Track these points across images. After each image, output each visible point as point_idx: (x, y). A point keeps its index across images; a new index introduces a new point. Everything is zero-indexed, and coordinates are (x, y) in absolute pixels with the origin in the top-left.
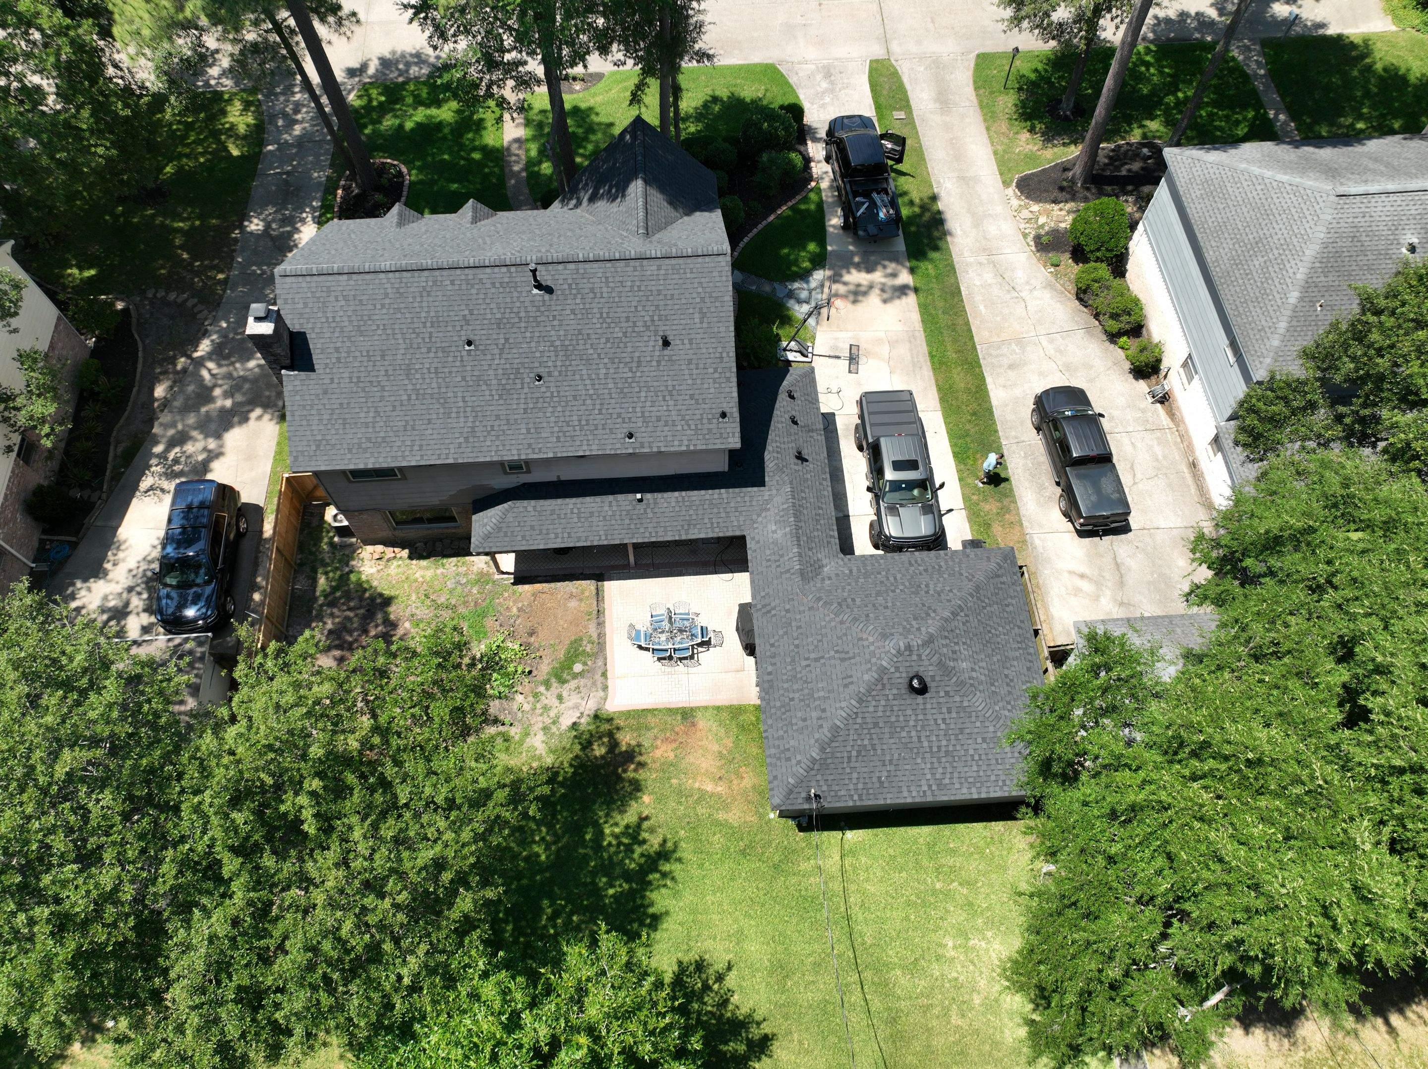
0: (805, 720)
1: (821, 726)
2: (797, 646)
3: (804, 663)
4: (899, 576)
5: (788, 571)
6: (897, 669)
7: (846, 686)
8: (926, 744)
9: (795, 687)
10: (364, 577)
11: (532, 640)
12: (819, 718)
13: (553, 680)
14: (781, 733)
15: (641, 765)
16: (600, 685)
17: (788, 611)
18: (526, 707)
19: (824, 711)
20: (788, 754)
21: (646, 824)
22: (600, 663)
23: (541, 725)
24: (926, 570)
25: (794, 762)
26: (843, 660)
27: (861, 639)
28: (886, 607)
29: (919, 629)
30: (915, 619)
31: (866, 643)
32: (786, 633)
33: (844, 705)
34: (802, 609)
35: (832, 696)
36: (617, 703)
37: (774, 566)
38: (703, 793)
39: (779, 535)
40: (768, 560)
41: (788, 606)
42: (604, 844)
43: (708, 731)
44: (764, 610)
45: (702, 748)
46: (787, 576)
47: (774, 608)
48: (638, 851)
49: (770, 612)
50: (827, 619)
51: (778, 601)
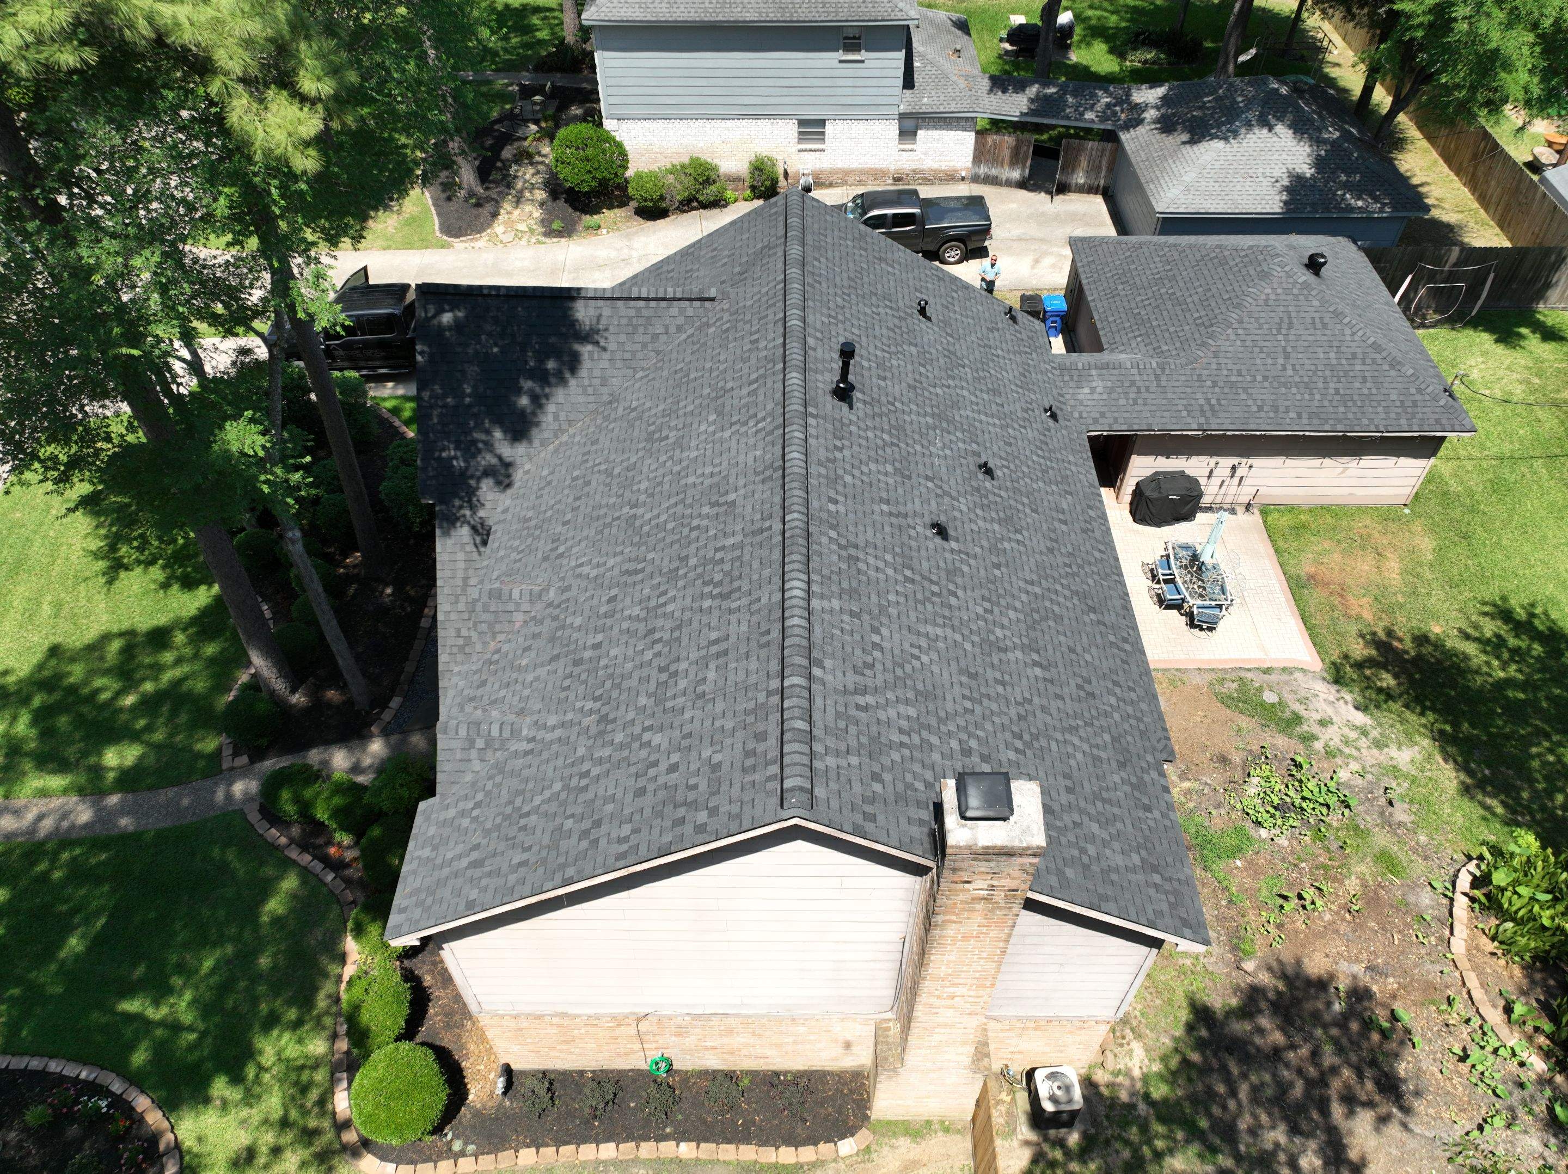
0: (1365, 380)
1: (1374, 360)
2: (1265, 378)
3: (1290, 372)
5: (1157, 378)
7: (1325, 325)
9: (1320, 385)
10: (1156, 1067)
11: (1237, 758)
12: (1363, 360)
13: (1298, 730)
14: (1380, 409)
16: (1285, 677)
17: (1215, 384)
18: (1354, 766)
19: (1354, 356)
20: (1409, 403)
22: (1249, 675)
23: (1375, 751)
25: (1418, 397)
26: (1290, 325)
27: (1266, 301)
31: (1272, 297)
32: (1245, 390)
33: (1348, 332)
34: (1214, 366)
35: (1336, 344)
36: (1308, 659)
37: (1146, 395)
38: (1404, 572)
39: (1099, 385)
40: (1135, 402)
41: (1209, 384)
42: (1520, 677)
43: (1316, 562)
44: (1209, 414)
45: (1342, 569)
46: (1163, 378)
47: (1208, 401)
48: (1512, 642)
49: (1212, 406)
50: (1233, 337)
51: (1199, 396)
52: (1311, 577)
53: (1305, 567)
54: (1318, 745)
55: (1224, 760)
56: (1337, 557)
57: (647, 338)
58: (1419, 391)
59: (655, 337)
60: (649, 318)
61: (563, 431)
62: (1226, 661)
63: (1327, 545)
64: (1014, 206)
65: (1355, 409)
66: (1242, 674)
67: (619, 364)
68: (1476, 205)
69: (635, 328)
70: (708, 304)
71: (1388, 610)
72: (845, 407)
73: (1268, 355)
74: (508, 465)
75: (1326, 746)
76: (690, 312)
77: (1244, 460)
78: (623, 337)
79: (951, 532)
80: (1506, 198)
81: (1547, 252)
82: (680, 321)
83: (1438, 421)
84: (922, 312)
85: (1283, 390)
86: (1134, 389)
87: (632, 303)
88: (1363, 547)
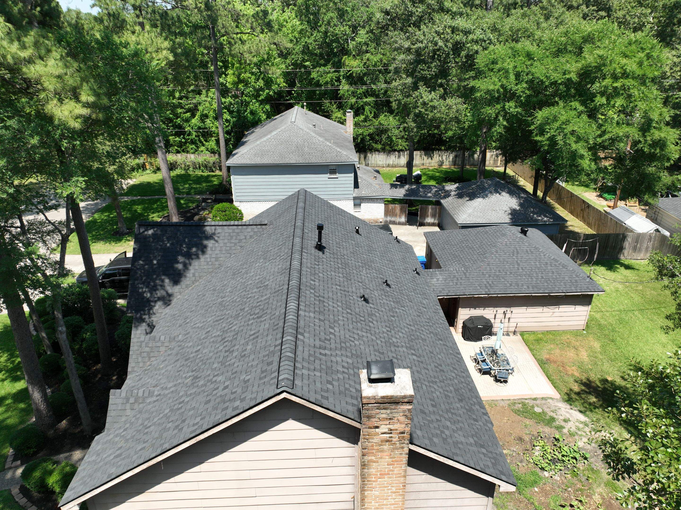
0: (553, 273)
1: (555, 265)
2: (511, 273)
3: (521, 270)
5: (465, 274)
7: (532, 252)
9: (535, 275)
11: (527, 438)
12: (551, 265)
13: (554, 424)
14: (562, 284)
16: (544, 402)
17: (490, 276)
18: (585, 440)
19: (547, 263)
20: (574, 281)
22: (527, 401)
25: (577, 279)
26: (518, 253)
27: (506, 244)
31: (508, 242)
32: (503, 278)
33: (542, 254)
34: (488, 269)
35: (538, 259)
36: (553, 393)
37: (461, 281)
38: (589, 356)
39: (441, 278)
40: (457, 284)
41: (487, 276)
43: (550, 354)
44: (489, 288)
45: (561, 356)
46: (467, 274)
47: (488, 282)
49: (490, 285)
50: (494, 258)
51: (484, 280)
52: (548, 360)
53: (545, 356)
54: (565, 431)
55: (520, 439)
56: (558, 351)
57: (237, 241)
58: (577, 276)
59: (240, 241)
60: (238, 233)
61: (196, 281)
62: (515, 396)
63: (552, 346)
64: (402, 231)
65: (551, 284)
66: (523, 401)
67: (224, 252)
68: (586, 227)
69: (232, 237)
70: (264, 227)
71: (586, 371)
72: (321, 253)
73: (511, 264)
74: (170, 295)
75: (569, 431)
76: (256, 230)
77: (508, 309)
78: (226, 241)
79: (370, 301)
80: (597, 222)
81: (617, 235)
82: (252, 233)
83: (588, 288)
84: (357, 231)
85: (519, 278)
87: (231, 227)
88: (568, 346)
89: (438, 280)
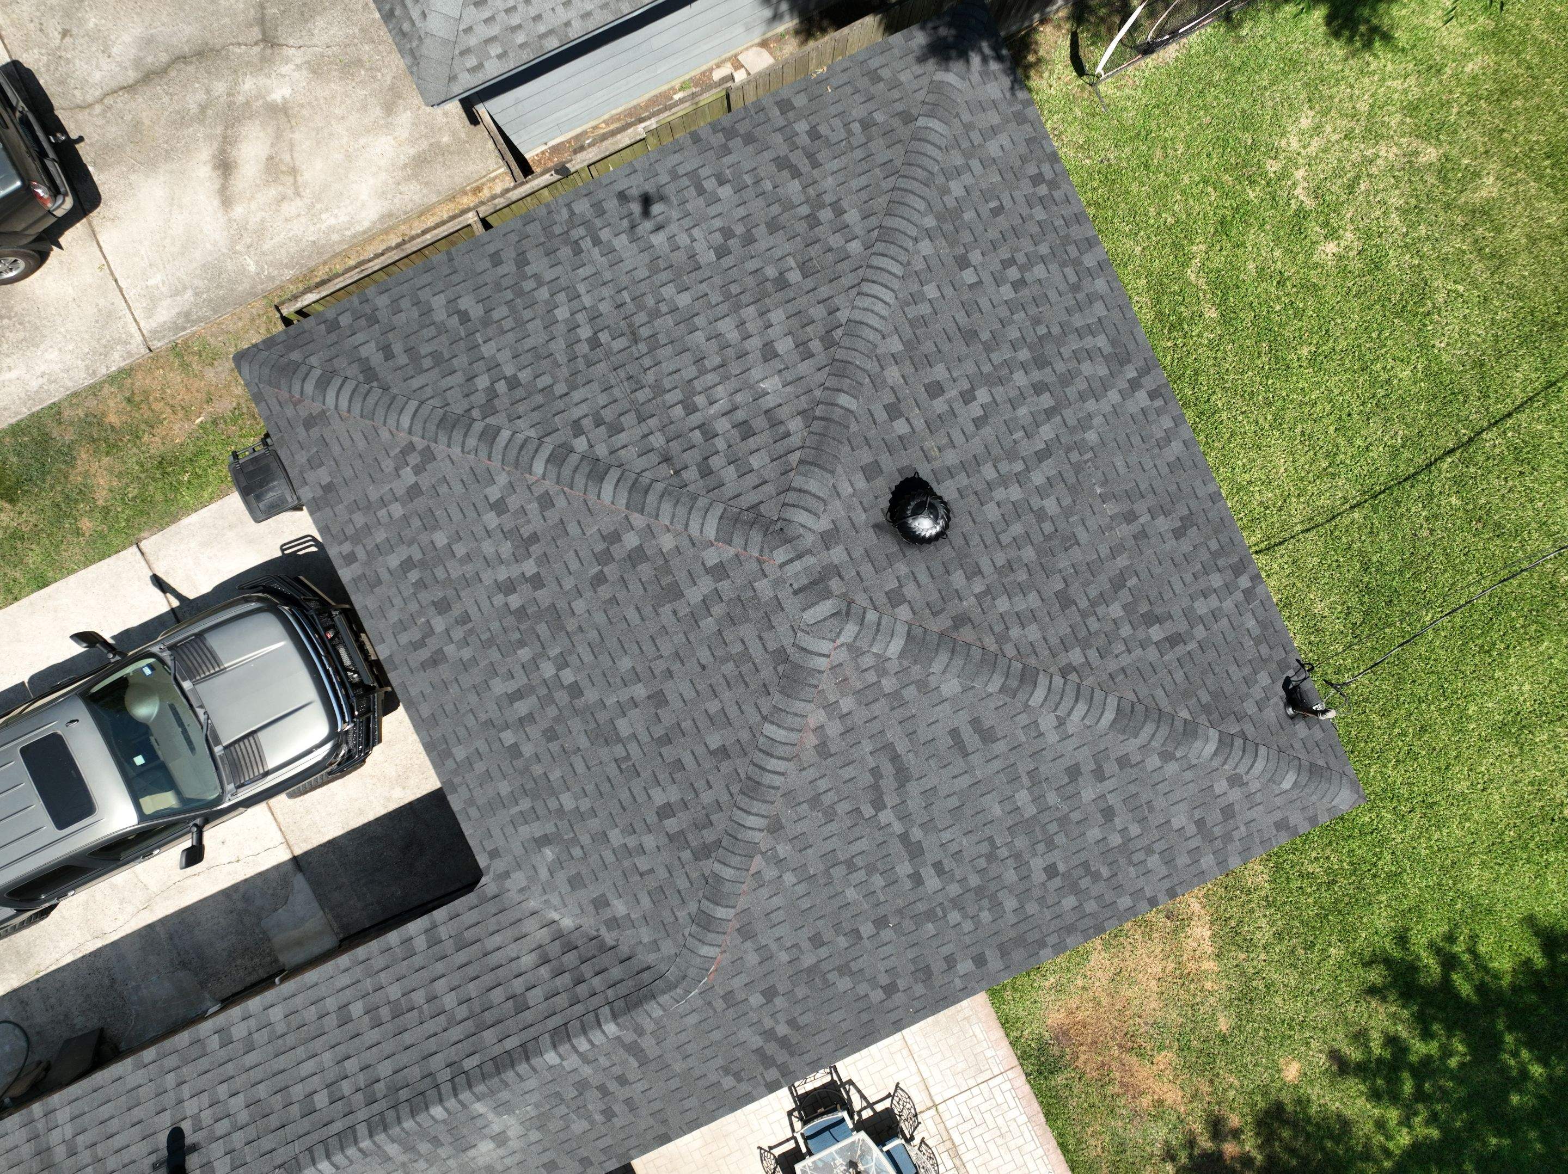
1: (1123, 762)
2: (881, 923)
3: (932, 882)
4: (500, 687)
5: (634, 1049)
6: (896, 598)
7: (987, 736)
8: (1046, 432)
9: (1011, 876)
12: (1099, 774)
14: (1154, 861)
15: (1216, 1127)
17: (770, 994)
19: (1074, 772)
21: (1353, 1054)
24: (442, 606)
25: (1235, 795)
26: (903, 776)
27: (823, 750)
28: (659, 699)
29: (719, 572)
30: (675, 593)
31: (834, 729)
32: (843, 970)
34: (752, 959)
35: (1024, 767)
37: (626, 1092)
40: (609, 1114)
41: (756, 999)
42: (1435, 1133)
46: (647, 1043)
47: (769, 1034)
48: (1420, 1048)
49: (784, 1042)
50: (770, 873)
65: (1096, 890)
85: (930, 928)
86: (593, 1095)
89: (500, 1139)
